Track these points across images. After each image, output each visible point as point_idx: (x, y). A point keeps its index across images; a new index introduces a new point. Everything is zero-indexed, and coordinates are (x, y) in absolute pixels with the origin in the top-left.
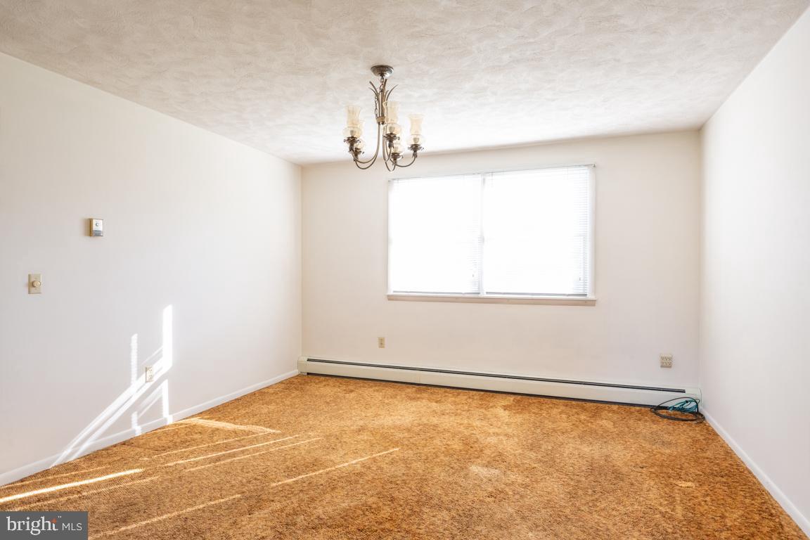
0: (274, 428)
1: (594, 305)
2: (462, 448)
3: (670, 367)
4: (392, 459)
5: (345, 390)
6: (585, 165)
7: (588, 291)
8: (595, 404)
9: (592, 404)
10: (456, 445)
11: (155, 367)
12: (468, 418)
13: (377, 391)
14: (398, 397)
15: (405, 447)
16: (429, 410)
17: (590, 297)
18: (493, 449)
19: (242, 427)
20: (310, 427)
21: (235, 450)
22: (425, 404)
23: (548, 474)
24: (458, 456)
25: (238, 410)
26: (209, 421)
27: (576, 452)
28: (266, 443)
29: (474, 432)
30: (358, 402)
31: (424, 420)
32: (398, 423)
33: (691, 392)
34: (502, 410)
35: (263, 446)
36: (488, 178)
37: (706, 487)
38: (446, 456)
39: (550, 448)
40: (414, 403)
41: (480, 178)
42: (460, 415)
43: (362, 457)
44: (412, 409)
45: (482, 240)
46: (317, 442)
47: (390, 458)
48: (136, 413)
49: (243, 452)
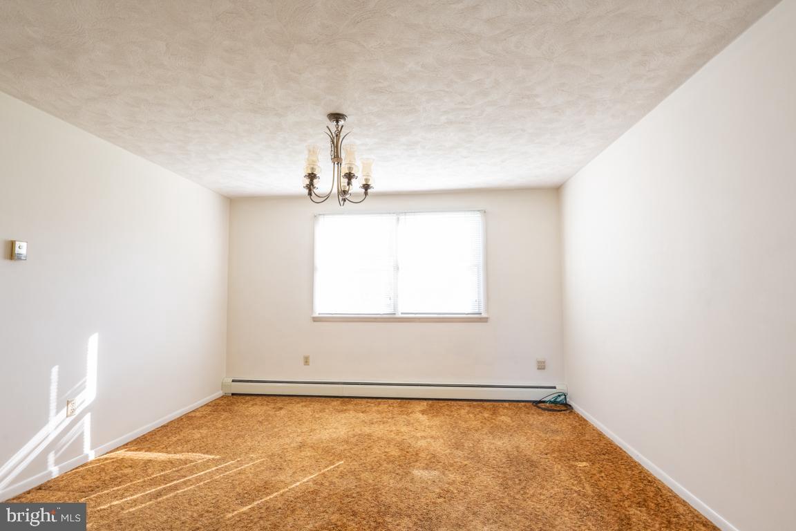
0: (211, 454)
1: (486, 322)
2: (399, 454)
3: (544, 369)
4: (341, 472)
5: (274, 408)
6: (479, 211)
7: (482, 311)
8: (491, 403)
9: (488, 403)
10: (395, 452)
11: (78, 400)
12: (395, 424)
13: (305, 406)
14: (327, 411)
15: (348, 459)
16: (358, 421)
17: (484, 315)
18: (426, 452)
19: (178, 456)
20: (250, 449)
21: (175, 482)
22: (353, 415)
23: (479, 469)
24: (399, 461)
25: (168, 438)
26: (137, 453)
27: (492, 446)
28: (208, 471)
29: (404, 437)
30: (290, 419)
31: (357, 431)
32: (334, 436)
33: (560, 388)
34: (421, 415)
35: (206, 474)
36: (402, 217)
37: (597, 465)
38: (388, 463)
39: (471, 445)
40: (343, 415)
41: (395, 217)
42: (387, 422)
43: (311, 474)
44: (343, 421)
45: (397, 268)
46: (262, 463)
47: (339, 472)
48: (53, 452)
49: (185, 483)
